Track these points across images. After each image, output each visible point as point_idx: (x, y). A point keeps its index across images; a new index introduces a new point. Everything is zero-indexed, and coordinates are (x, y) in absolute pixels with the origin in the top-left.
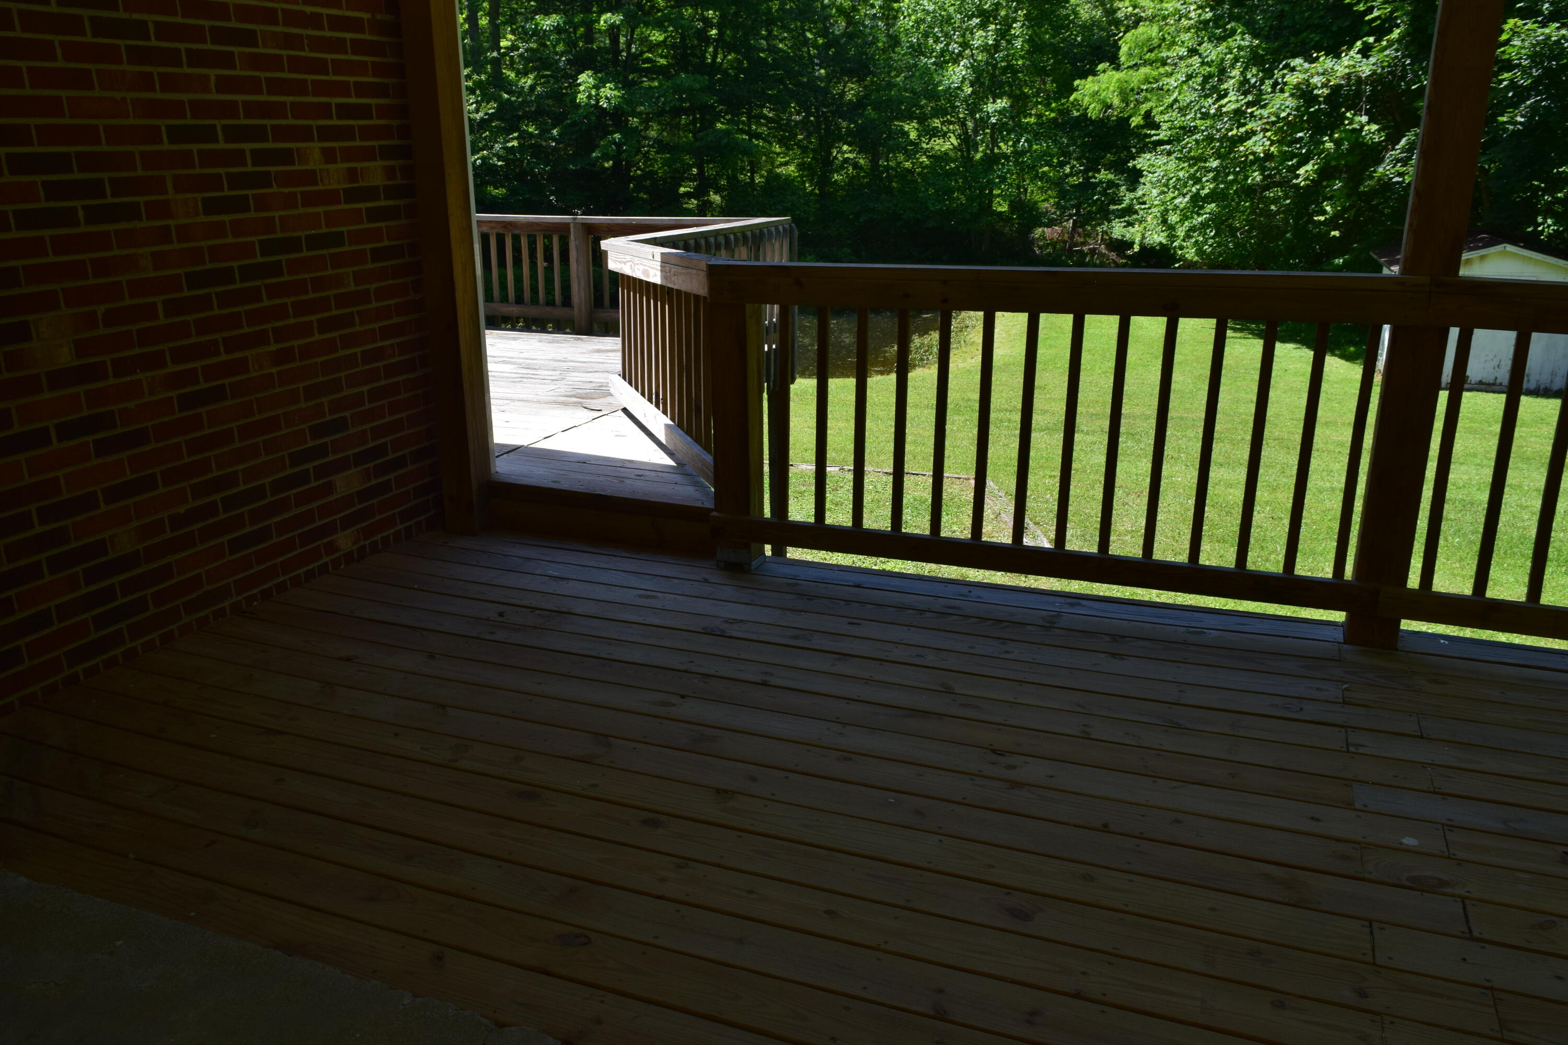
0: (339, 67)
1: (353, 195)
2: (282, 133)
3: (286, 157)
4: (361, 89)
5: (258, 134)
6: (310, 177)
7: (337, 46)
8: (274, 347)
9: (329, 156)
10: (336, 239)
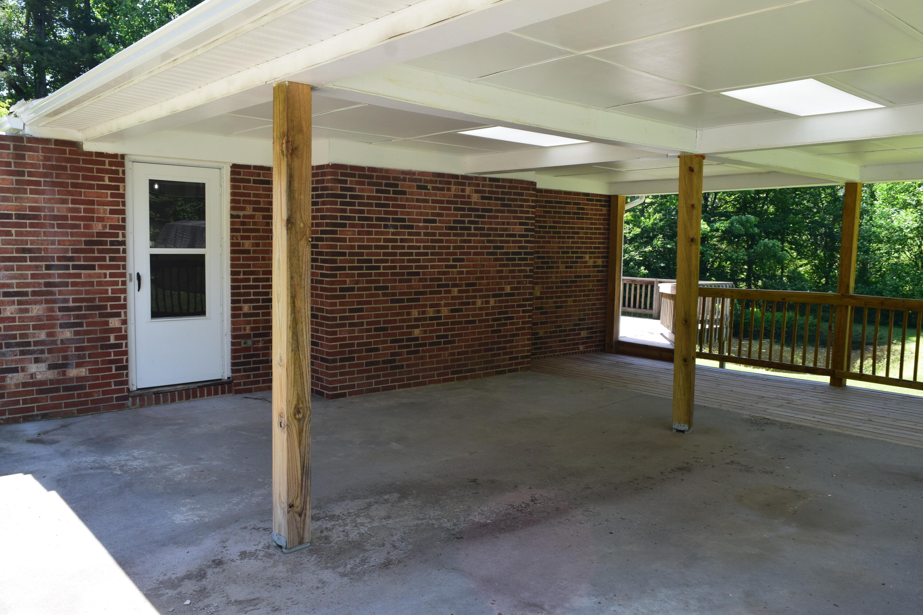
0: (595, 238)
1: (594, 267)
2: (582, 253)
3: (581, 258)
4: (599, 243)
5: (577, 253)
6: (586, 262)
7: (595, 234)
8: (573, 299)
9: (590, 258)
10: (589, 276)
